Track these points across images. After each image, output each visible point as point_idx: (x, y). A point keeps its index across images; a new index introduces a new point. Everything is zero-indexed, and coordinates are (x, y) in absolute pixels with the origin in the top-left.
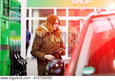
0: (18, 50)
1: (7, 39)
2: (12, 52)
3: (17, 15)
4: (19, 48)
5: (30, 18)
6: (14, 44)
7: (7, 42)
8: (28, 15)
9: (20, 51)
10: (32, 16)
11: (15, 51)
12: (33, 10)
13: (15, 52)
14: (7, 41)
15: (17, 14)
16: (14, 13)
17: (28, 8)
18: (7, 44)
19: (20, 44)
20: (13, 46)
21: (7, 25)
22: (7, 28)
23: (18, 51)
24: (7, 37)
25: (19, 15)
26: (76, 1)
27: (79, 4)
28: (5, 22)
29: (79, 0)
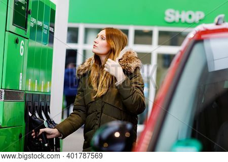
0: (43, 104)
1: (21, 77)
2: (30, 107)
3: (45, 29)
7: (20, 84)
9: (49, 107)
10: (85, 42)
11: (37, 104)
12: (87, 30)
13: (36, 107)
14: (21, 81)
15: (46, 26)
16: (40, 23)
17: (77, 25)
18: (20, 89)
19: (50, 92)
20: (33, 94)
21: (22, 47)
22: (22, 54)
23: (43, 107)
24: (21, 74)
25: (51, 29)
26: (174, 14)
27: (180, 23)
28: (17, 41)
29: (180, 14)
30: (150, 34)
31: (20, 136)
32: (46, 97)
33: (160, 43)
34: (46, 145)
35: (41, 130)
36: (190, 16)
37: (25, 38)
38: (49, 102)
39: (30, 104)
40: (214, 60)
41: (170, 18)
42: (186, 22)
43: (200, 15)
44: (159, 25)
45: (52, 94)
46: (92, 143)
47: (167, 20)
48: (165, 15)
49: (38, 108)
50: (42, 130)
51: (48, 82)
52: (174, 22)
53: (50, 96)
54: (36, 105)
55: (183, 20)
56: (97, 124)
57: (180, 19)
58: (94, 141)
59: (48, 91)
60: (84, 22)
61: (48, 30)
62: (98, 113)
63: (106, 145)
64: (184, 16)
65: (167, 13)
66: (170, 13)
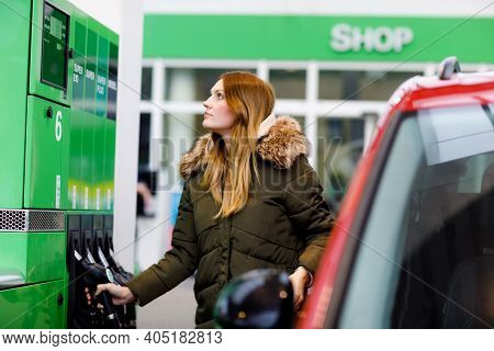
0: (100, 234)
1: (58, 183)
2: (76, 241)
3: (101, 85)
4: (107, 224)
5: (156, 107)
6: (86, 208)
7: (58, 198)
8: (146, 93)
9: (111, 239)
10: (167, 96)
11: (88, 235)
12: (170, 73)
13: (88, 240)
14: (58, 192)
15: (102, 80)
16: (90, 74)
17: (148, 63)
18: (58, 206)
19: (112, 210)
20: (81, 216)
21: (58, 124)
22: (58, 138)
23: (100, 239)
24: (58, 177)
25: (111, 84)
26: (351, 35)
27: (362, 52)
28: (49, 114)
29: (363, 33)
30: (301, 75)
31: (60, 301)
32: (106, 220)
33: (324, 95)
34: (111, 316)
35: (99, 286)
36: (383, 38)
37: (64, 105)
38: (112, 229)
39: (77, 236)
40: (438, 142)
41: (341, 42)
42: (374, 51)
43: (403, 36)
44: (318, 59)
45: (115, 213)
46: (216, 313)
47: (336, 46)
48: (330, 38)
49: (91, 243)
50: (101, 287)
51: (109, 191)
52: (351, 51)
53: (112, 217)
54: (87, 237)
55: (368, 46)
56: (223, 273)
57: (362, 45)
58: (220, 309)
59: (108, 208)
60: (164, 56)
61: (105, 87)
62: (224, 250)
63: (242, 315)
64: (371, 39)
65: (336, 32)
66: (343, 33)
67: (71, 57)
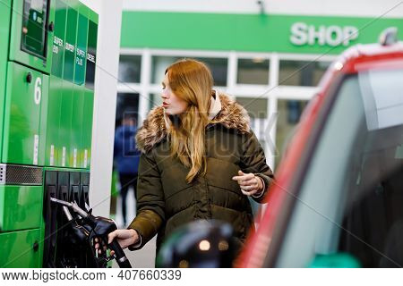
0: (76, 189)
1: (36, 142)
2: (52, 194)
3: (80, 57)
6: (63, 165)
7: (35, 155)
9: (87, 194)
10: (153, 81)
11: (65, 190)
12: (155, 60)
13: (65, 194)
14: (36, 150)
15: (81, 52)
16: (69, 47)
17: (138, 51)
18: (35, 162)
19: (88, 168)
20: (58, 172)
21: (37, 89)
22: (37, 102)
23: (76, 194)
24: (36, 136)
25: (90, 57)
26: (307, 32)
27: (316, 45)
28: (28, 79)
29: (317, 30)
30: (265, 65)
31: (36, 248)
32: (83, 177)
33: (282, 82)
36: (334, 34)
37: (43, 73)
38: (88, 185)
39: (53, 190)
40: (376, 110)
41: (299, 37)
42: (326, 45)
43: (350, 33)
44: (279, 51)
47: (294, 40)
48: (290, 34)
49: (67, 197)
51: (86, 151)
52: (306, 44)
53: (89, 174)
54: (63, 192)
55: (321, 41)
57: (317, 39)
59: (85, 167)
60: (151, 47)
61: (84, 59)
64: (324, 35)
65: (294, 29)
66: (300, 29)
67: (51, 30)
